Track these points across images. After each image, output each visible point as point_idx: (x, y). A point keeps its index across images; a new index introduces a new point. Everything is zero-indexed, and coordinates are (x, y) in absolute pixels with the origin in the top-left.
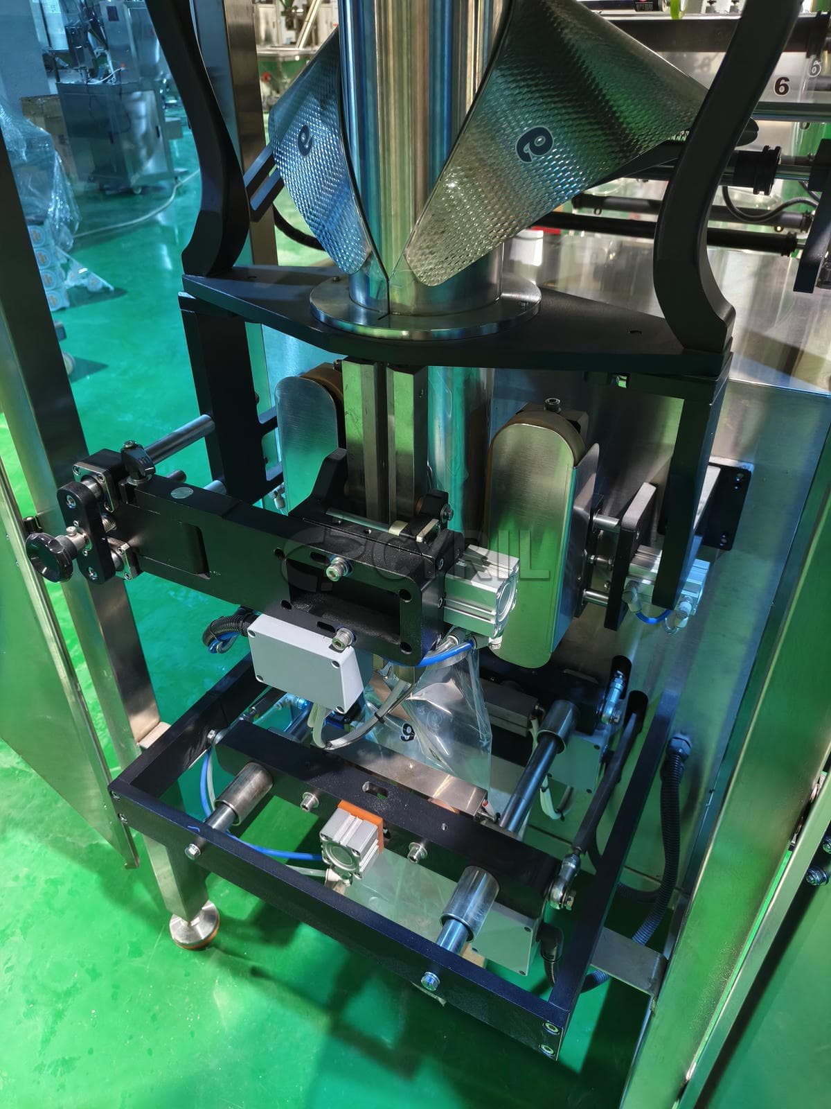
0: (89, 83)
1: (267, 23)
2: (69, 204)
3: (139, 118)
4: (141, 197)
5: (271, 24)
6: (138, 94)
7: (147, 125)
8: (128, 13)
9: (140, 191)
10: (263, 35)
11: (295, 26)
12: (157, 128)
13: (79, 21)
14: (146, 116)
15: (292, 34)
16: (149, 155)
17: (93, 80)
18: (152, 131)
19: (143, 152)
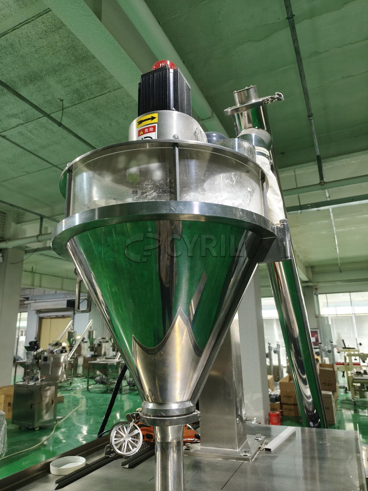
0: (28, 384)
1: (105, 349)
2: (4, 445)
3: (46, 397)
4: (38, 432)
5: (107, 350)
6: (48, 387)
7: (49, 399)
8: (52, 359)
9: (38, 428)
10: (103, 353)
11: (116, 350)
12: (53, 401)
13: (31, 361)
14: (49, 396)
15: (114, 353)
16: (47, 412)
17: (31, 383)
18: (51, 402)
19: (44, 411)
